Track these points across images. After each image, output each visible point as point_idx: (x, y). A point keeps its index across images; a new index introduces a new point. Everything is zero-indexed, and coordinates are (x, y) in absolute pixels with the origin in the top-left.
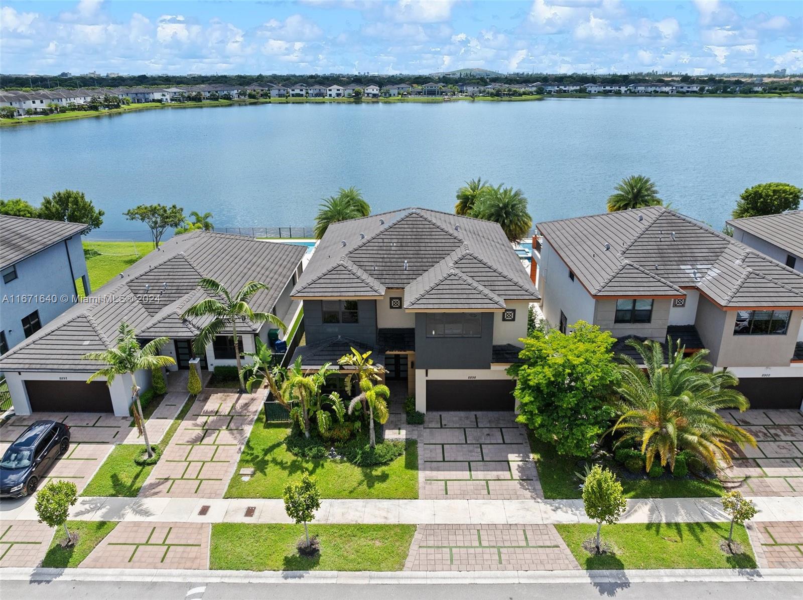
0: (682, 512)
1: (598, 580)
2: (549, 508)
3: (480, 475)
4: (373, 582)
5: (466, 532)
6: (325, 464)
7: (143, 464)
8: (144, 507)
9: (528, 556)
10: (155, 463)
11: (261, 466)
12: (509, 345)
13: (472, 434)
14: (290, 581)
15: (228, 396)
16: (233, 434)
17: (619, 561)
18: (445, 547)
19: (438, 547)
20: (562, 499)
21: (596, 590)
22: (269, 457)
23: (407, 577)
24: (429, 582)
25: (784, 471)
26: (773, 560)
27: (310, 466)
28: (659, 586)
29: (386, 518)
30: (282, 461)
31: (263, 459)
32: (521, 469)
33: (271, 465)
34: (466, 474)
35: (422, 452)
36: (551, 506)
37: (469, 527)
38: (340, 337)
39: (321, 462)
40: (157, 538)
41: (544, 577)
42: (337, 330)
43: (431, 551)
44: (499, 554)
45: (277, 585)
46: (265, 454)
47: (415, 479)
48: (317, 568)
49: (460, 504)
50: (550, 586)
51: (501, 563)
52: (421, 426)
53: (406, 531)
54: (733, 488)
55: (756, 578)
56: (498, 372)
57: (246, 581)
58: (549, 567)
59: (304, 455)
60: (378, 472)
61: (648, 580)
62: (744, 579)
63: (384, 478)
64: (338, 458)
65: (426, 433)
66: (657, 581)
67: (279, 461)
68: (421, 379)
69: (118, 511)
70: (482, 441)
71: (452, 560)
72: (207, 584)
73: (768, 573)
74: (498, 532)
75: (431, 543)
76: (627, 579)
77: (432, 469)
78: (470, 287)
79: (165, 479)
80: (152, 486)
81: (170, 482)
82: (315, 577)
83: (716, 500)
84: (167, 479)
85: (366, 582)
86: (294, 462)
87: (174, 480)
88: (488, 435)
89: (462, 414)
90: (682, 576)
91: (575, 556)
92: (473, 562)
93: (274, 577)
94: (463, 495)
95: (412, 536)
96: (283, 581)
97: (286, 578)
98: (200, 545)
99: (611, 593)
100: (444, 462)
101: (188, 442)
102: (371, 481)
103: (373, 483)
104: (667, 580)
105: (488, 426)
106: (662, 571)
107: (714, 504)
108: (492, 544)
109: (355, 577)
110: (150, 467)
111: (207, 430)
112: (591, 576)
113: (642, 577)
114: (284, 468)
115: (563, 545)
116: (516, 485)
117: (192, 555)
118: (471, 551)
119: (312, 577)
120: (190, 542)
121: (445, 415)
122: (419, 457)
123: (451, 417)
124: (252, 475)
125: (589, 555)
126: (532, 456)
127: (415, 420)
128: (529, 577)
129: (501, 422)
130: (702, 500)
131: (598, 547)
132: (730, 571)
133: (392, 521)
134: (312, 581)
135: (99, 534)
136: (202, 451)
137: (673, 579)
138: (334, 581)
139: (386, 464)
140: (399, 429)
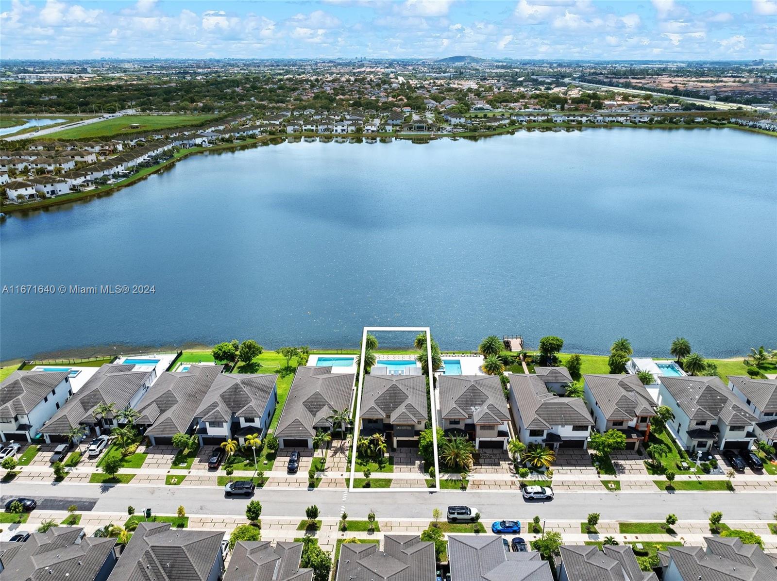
0: (455, 477)
3: (409, 466)
4: (383, 491)
6: (369, 463)
7: (322, 463)
8: (326, 474)
10: (325, 462)
13: (409, 455)
16: (343, 454)
19: (399, 483)
23: (390, 489)
24: (395, 491)
26: (471, 488)
27: (365, 464)
29: (385, 477)
32: (419, 465)
34: (406, 466)
35: (395, 460)
36: (424, 475)
37: (405, 479)
38: (373, 427)
42: (372, 425)
43: (397, 484)
44: (411, 486)
47: (393, 467)
49: (403, 474)
52: (395, 452)
53: (390, 480)
54: (471, 471)
56: (416, 438)
60: (383, 465)
63: (384, 467)
64: (372, 461)
65: (396, 454)
68: (395, 440)
69: (320, 475)
70: (411, 457)
71: (401, 486)
73: (468, 490)
75: (396, 482)
77: (397, 465)
79: (329, 467)
80: (326, 469)
81: (331, 468)
83: (465, 474)
85: (381, 490)
88: (413, 455)
89: (407, 448)
90: (449, 491)
92: (405, 487)
94: (405, 472)
95: (392, 481)
98: (343, 483)
101: (331, 456)
102: (381, 468)
105: (413, 452)
111: (335, 453)
115: (426, 484)
116: (417, 469)
118: (405, 485)
120: (340, 482)
121: (402, 449)
123: (404, 449)
126: (422, 462)
127: (394, 450)
132: (460, 490)
135: (317, 482)
136: (336, 459)
139: (384, 463)
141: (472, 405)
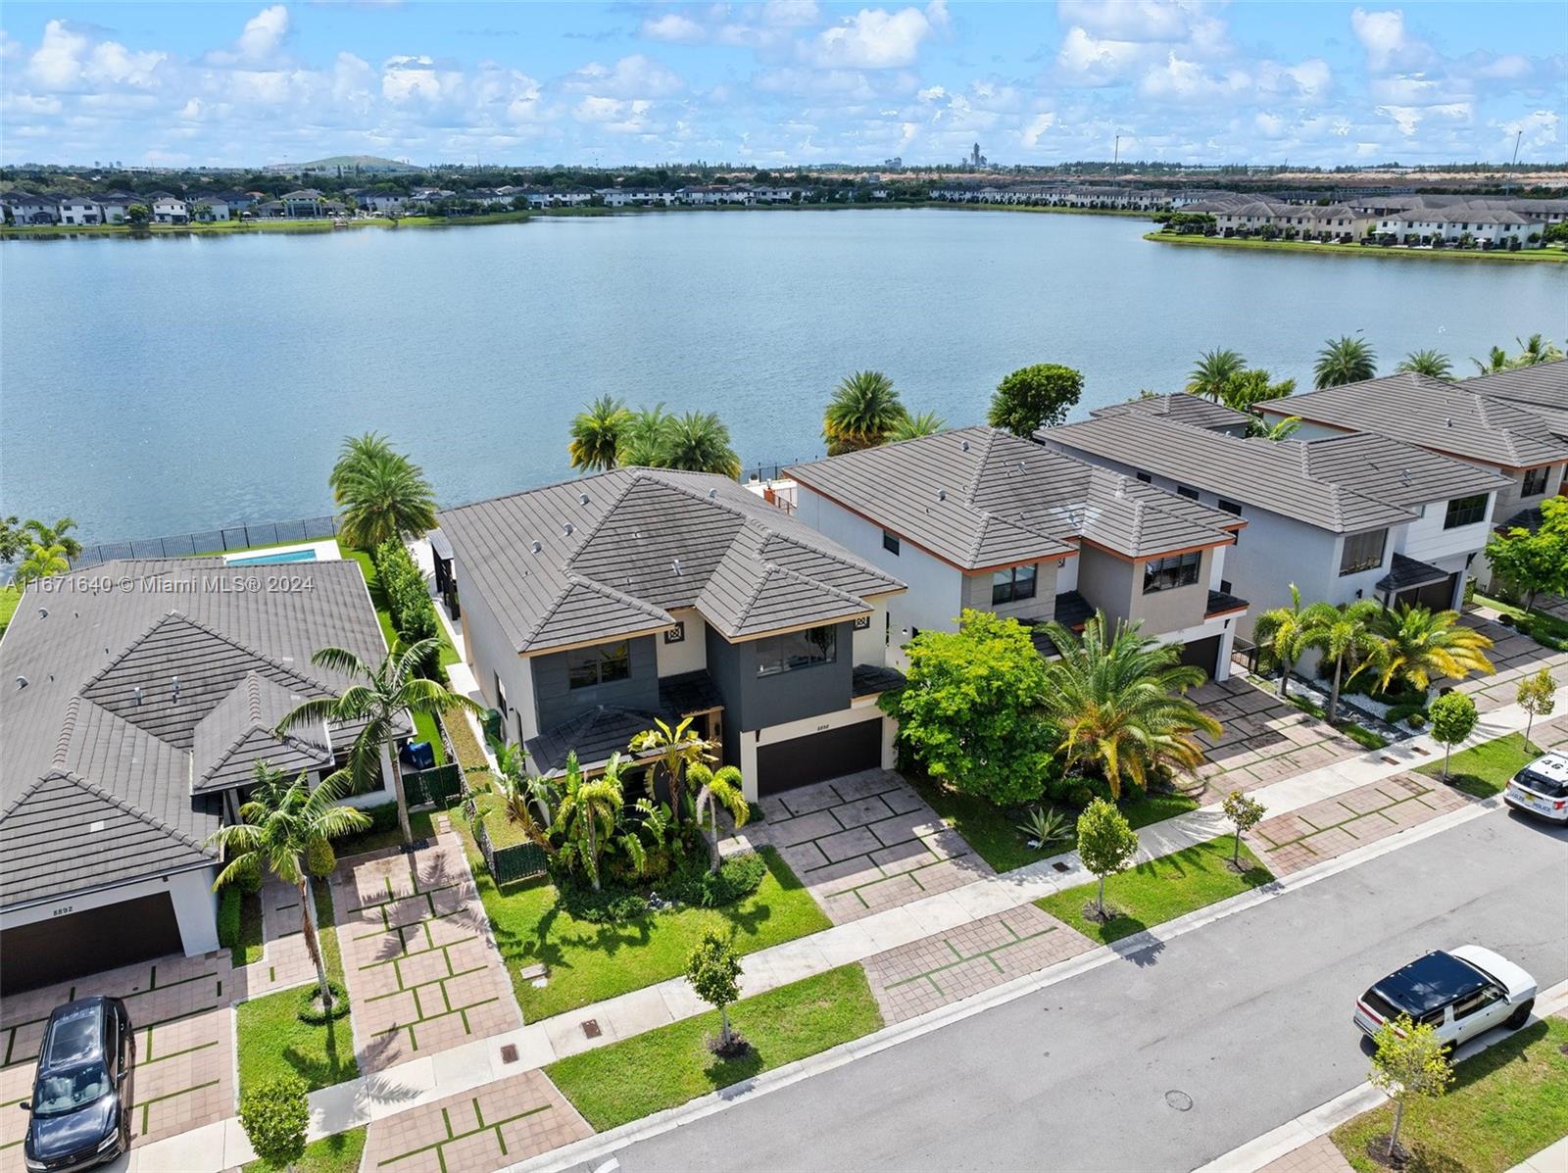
0: (1164, 840)
1: (1128, 952)
2: (1012, 884)
3: (892, 868)
4: (859, 1055)
5: (932, 949)
6: (655, 921)
7: (327, 1020)
8: (392, 1086)
9: (1028, 952)
10: (345, 1012)
11: (550, 956)
12: (863, 665)
13: (845, 814)
14: (737, 1100)
15: (388, 862)
16: (456, 922)
17: (1135, 921)
18: (918, 977)
19: (910, 980)
20: (1019, 867)
21: (1133, 964)
22: (550, 939)
23: (897, 1032)
24: (931, 1028)
25: (1239, 760)
26: (1284, 865)
27: (634, 931)
28: (1194, 935)
29: (809, 967)
30: (580, 937)
31: (543, 944)
32: (944, 844)
33: (564, 949)
34: (873, 873)
35: (792, 860)
36: (1012, 880)
37: (930, 941)
38: (601, 707)
39: (648, 920)
40: (464, 1120)
41: (1064, 970)
42: (594, 696)
43: (904, 988)
44: (993, 961)
45: (726, 1112)
46: (542, 936)
47: (810, 900)
48: (765, 1067)
49: (896, 914)
50: (1079, 977)
51: (1003, 972)
52: (763, 823)
53: (850, 976)
54: (1200, 795)
55: (1281, 891)
56: (863, 708)
57: (672, 1125)
58: (1062, 956)
59: (611, 918)
60: (747, 906)
61: (1179, 932)
62: (1270, 896)
63: (763, 913)
64: (668, 905)
65: (777, 831)
66: (1188, 930)
67: (575, 938)
68: (749, 746)
69: (348, 1108)
70: (865, 820)
71: (939, 990)
72: (614, 1154)
73: (1291, 881)
74: (972, 935)
75: (897, 979)
76: (1156, 939)
77: (824, 880)
78: (807, 587)
79: (390, 1031)
80: (376, 1049)
81: (404, 1033)
82: (772, 1081)
83: (1190, 815)
84: (394, 1030)
85: (848, 1059)
86: (601, 933)
87: (410, 1026)
88: (867, 809)
89: (810, 789)
90: (1211, 915)
91: (1082, 932)
92: (968, 983)
93: (713, 1103)
94: (891, 902)
95: (864, 978)
96: (728, 1104)
97: (729, 1098)
98: (550, 1106)
99: (1152, 961)
100: (831, 867)
101: (378, 958)
102: (746, 923)
103: (753, 925)
104: (1198, 925)
105: (858, 796)
106: (1187, 917)
107: (1192, 821)
108: (976, 952)
109: (828, 1060)
110: (343, 1021)
111: (399, 929)
112: (1116, 950)
113: (1171, 931)
114: (594, 947)
115: (1061, 925)
116: (948, 867)
117: (549, 1124)
118: (955, 969)
119: (765, 1083)
120: (528, 1108)
121: (785, 796)
122: (793, 869)
123: (795, 797)
124: (547, 975)
125: (1098, 925)
126: (944, 822)
128: (1048, 977)
129: (872, 786)
130: (1176, 820)
131: (1101, 913)
132: (1252, 892)
133: (821, 968)
134: (773, 1088)
135: (346, 1156)
136: (421, 965)
137: (1203, 922)
138: (803, 1075)
139: (752, 892)
140: (733, 836)
141: (1048, 504)
